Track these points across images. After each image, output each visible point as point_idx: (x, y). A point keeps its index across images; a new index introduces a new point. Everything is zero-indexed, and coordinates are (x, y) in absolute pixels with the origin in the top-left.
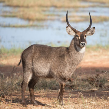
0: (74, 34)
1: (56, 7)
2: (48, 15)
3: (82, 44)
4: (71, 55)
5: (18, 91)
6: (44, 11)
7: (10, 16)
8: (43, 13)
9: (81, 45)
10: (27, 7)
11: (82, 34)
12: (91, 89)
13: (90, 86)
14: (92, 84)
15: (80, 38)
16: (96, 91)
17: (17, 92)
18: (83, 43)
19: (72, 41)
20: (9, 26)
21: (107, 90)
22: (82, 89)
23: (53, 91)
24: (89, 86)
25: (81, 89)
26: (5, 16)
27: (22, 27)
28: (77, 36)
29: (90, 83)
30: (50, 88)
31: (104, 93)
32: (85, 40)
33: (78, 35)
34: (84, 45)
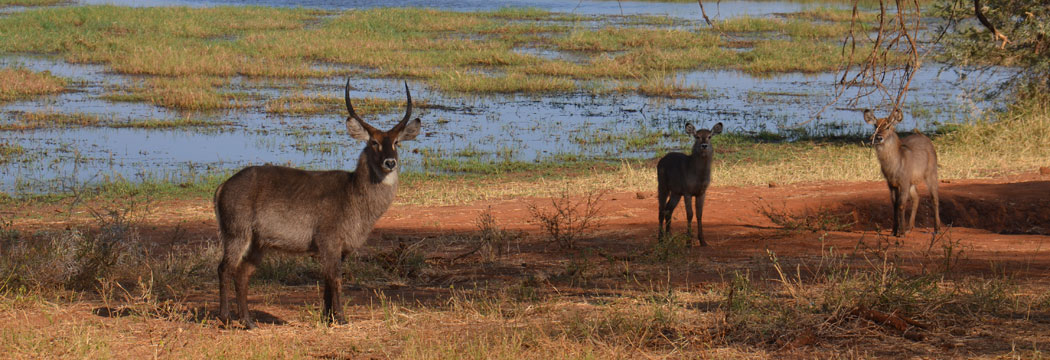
0: (368, 137)
1: (247, 75)
2: (231, 98)
3: (387, 163)
4: (361, 191)
5: (197, 289)
6: (218, 86)
7: (127, 100)
8: (217, 91)
9: (384, 166)
10: (172, 76)
11: (388, 138)
12: (388, 283)
13: (386, 274)
14: (391, 271)
15: (381, 148)
16: (403, 287)
17: (194, 291)
18: (391, 160)
19: (361, 156)
20: (129, 125)
21: (431, 286)
22: (366, 282)
23: (291, 287)
24: (381, 275)
25: (363, 283)
26: (115, 100)
27: (162, 126)
28: (375, 143)
29: (385, 268)
30: (282, 281)
31: (423, 293)
32: (394, 154)
33: (376, 140)
34: (391, 166)
